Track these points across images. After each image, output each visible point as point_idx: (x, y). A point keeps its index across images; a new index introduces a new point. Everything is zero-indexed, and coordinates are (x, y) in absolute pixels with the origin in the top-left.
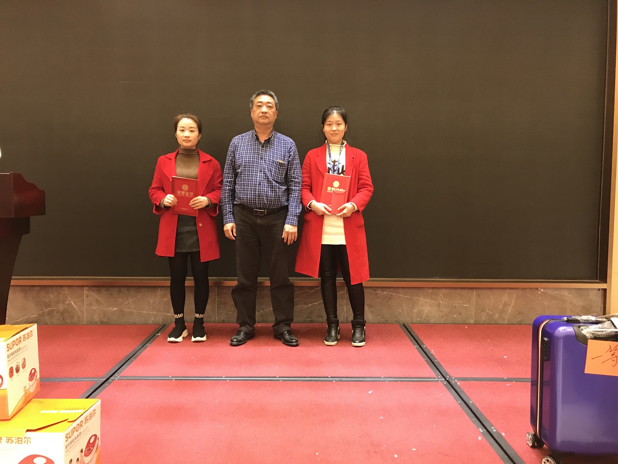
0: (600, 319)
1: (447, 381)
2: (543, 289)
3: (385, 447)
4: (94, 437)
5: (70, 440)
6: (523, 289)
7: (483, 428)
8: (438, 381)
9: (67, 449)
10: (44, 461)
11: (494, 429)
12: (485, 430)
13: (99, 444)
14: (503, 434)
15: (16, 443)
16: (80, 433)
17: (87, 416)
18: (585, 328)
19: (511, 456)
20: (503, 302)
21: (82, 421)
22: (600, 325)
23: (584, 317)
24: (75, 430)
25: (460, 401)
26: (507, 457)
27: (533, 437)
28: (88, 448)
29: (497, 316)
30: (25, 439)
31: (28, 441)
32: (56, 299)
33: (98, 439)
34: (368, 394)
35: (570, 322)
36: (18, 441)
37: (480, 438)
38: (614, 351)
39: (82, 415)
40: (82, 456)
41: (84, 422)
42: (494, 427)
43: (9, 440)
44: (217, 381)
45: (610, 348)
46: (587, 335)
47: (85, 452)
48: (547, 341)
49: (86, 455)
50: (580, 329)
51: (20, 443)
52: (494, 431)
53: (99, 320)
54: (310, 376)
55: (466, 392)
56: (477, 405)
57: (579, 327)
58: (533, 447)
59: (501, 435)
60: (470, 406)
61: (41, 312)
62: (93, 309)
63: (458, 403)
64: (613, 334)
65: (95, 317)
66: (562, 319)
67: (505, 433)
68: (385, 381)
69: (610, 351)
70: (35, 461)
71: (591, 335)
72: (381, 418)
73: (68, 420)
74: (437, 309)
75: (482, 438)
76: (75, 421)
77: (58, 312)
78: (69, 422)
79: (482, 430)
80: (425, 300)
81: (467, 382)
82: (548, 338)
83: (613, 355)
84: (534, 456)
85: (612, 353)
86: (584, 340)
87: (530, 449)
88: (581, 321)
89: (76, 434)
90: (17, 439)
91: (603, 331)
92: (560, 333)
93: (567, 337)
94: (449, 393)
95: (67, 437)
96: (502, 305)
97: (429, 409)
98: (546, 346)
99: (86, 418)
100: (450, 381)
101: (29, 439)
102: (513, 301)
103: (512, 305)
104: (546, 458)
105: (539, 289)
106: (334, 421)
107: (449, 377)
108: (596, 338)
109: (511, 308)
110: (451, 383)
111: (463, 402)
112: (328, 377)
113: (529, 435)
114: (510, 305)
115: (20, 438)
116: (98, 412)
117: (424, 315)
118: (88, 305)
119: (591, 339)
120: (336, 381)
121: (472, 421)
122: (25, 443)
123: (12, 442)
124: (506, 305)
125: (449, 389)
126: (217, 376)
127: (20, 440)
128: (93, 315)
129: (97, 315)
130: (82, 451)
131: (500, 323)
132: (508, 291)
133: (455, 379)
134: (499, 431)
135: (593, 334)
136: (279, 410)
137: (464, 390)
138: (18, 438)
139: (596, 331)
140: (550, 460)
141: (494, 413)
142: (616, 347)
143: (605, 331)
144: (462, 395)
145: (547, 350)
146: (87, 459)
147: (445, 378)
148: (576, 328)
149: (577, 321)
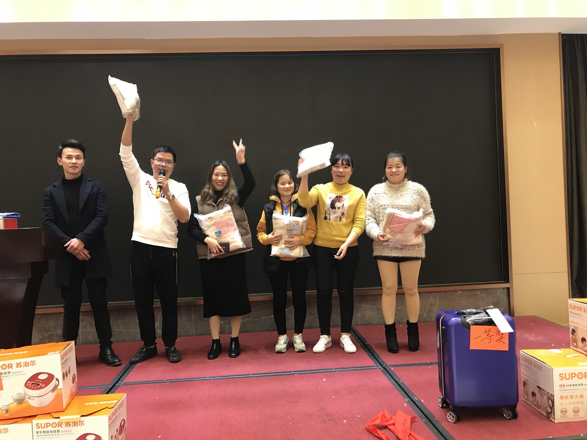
0: (479, 311)
1: (384, 368)
2: (461, 290)
3: (336, 416)
4: (123, 421)
5: (111, 421)
6: (444, 292)
7: (408, 398)
8: (376, 369)
9: (110, 427)
10: (94, 437)
11: (416, 398)
12: (410, 399)
13: (126, 427)
14: (423, 401)
15: (73, 426)
16: (116, 416)
17: (119, 405)
18: (468, 318)
19: (426, 415)
20: (429, 304)
21: (117, 408)
22: (477, 315)
23: (468, 310)
24: (113, 414)
25: (393, 381)
26: (423, 415)
27: (442, 400)
28: (120, 429)
29: (425, 315)
30: (79, 422)
31: (82, 423)
32: (55, 325)
33: (126, 423)
34: (323, 381)
35: (459, 314)
36: (75, 424)
37: (405, 405)
38: (488, 332)
39: (117, 404)
40: (117, 434)
41: (118, 409)
42: (416, 397)
43: (67, 424)
44: (203, 380)
45: (486, 330)
46: (469, 322)
47: (119, 431)
48: (444, 329)
49: (120, 434)
50: (465, 319)
51: (76, 426)
52: (416, 399)
53: (93, 340)
54: (277, 372)
55: (397, 375)
56: (405, 383)
57: (465, 317)
58: (443, 407)
59: (421, 402)
60: (400, 384)
61: (41, 337)
62: (88, 331)
63: (391, 383)
64: (487, 320)
65: (90, 338)
66: (455, 312)
67: (424, 400)
68: (336, 371)
69: (486, 333)
70: (87, 438)
71: (472, 322)
72: (333, 397)
73: (108, 407)
74: (377, 312)
75: (407, 405)
76: (113, 408)
77: (56, 336)
78: (109, 408)
79: (407, 399)
80: (366, 305)
81: (399, 368)
82: (445, 327)
83: (488, 335)
84: (443, 413)
85: (487, 334)
86: (467, 326)
87: (441, 409)
88: (466, 313)
89: (114, 417)
90: (73, 423)
91: (480, 319)
92: (452, 322)
93: (457, 325)
94: (385, 377)
95: (109, 419)
96: (429, 306)
97: (369, 388)
98: (444, 333)
99: (119, 406)
100: (386, 367)
101: (82, 422)
102: (438, 302)
103: (437, 305)
104: (449, 413)
105: (458, 291)
106: (298, 402)
107: (386, 365)
108: (476, 324)
109: (436, 307)
110: (387, 369)
111: (395, 382)
112: (291, 372)
113: (439, 399)
114: (436, 306)
115: (76, 422)
116: (125, 402)
117: (367, 318)
118: (83, 327)
119: (472, 325)
120: (297, 374)
121: (401, 394)
122: (79, 425)
123: (70, 425)
124: (432, 305)
125: (384, 374)
126: (202, 377)
127: (76, 423)
128: (88, 336)
129: (91, 336)
130: (117, 431)
131: (428, 321)
132: (432, 294)
133: (389, 366)
134: (420, 399)
135: (473, 321)
136: (255, 398)
137: (396, 374)
138: (75, 422)
139: (475, 319)
140: (452, 414)
141: (417, 388)
142: (489, 330)
143: (482, 319)
144: (394, 378)
145: (445, 335)
146: (120, 437)
147: (382, 366)
148: (462, 318)
149: (464, 314)
